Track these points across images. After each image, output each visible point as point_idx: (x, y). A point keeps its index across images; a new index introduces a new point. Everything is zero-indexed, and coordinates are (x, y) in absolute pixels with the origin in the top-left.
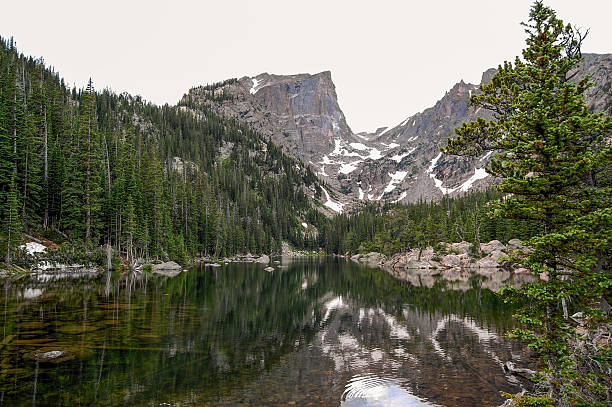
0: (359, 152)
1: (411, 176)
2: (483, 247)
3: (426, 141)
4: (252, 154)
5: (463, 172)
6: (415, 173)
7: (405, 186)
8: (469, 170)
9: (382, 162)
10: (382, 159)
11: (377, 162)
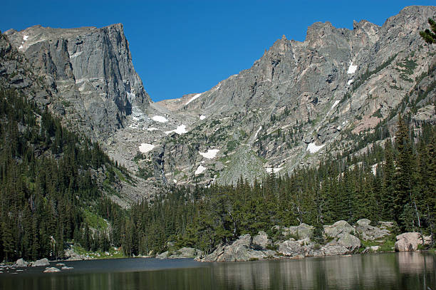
0: (161, 124)
1: (226, 153)
2: (328, 229)
3: (243, 110)
4: (22, 129)
5: (290, 147)
6: (231, 149)
7: (219, 166)
8: (296, 145)
9: (190, 137)
10: (190, 133)
11: (183, 137)
